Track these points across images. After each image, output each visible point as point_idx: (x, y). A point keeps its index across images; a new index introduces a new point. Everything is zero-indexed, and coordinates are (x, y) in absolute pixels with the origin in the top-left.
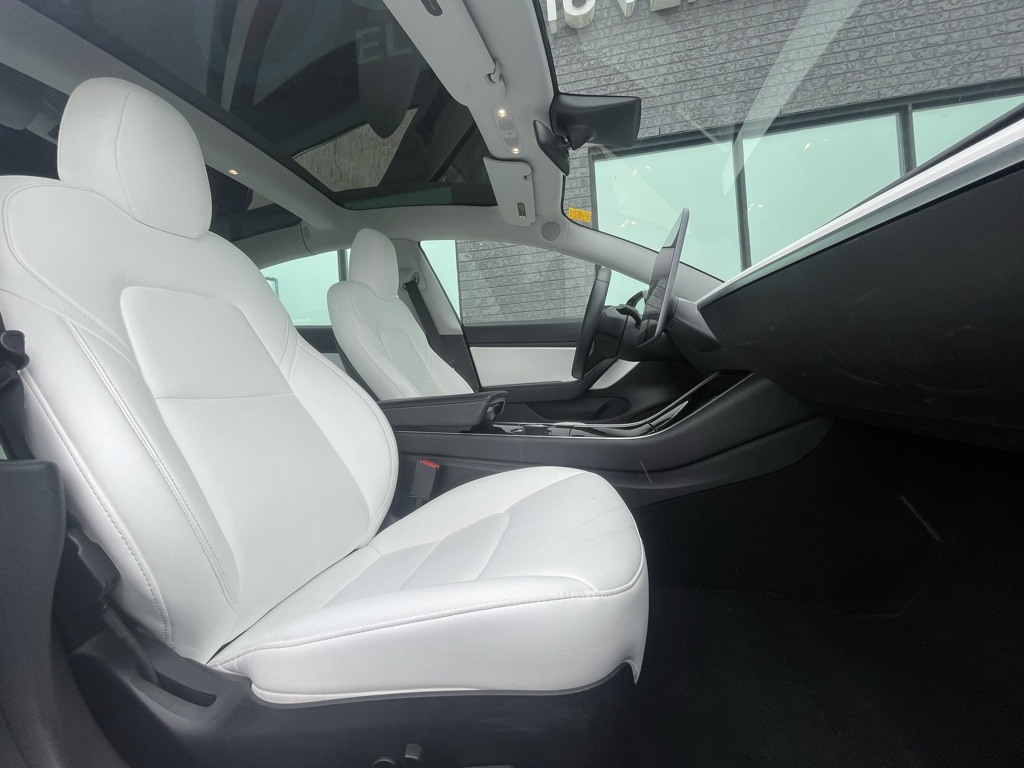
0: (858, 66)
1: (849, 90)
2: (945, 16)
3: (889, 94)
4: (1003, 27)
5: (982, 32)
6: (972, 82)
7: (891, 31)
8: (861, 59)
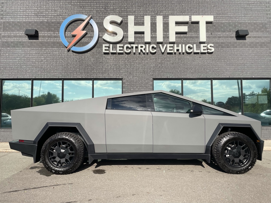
2: (218, 65)
3: (208, 77)
4: (227, 69)
5: (224, 69)
6: (222, 77)
7: (209, 66)
8: (204, 70)
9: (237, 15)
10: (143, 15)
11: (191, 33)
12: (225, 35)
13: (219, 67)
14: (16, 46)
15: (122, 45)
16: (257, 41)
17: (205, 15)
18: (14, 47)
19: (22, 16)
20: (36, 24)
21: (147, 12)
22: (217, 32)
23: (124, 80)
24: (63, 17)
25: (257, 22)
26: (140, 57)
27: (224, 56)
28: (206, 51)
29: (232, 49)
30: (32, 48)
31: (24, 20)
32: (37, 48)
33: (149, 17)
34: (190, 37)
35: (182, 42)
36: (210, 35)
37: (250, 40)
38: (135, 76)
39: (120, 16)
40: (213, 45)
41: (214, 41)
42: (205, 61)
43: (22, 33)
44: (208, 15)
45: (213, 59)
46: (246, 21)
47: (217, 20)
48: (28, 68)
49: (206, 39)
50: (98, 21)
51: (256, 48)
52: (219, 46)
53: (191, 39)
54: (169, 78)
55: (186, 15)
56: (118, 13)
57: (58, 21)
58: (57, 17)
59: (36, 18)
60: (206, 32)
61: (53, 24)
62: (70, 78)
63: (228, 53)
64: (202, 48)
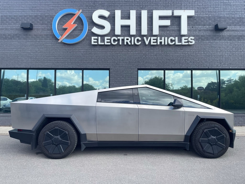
0: (184, 62)
1: (183, 66)
2: (198, 56)
3: (189, 68)
4: (206, 60)
5: (203, 60)
6: (201, 68)
7: (190, 57)
8: (185, 61)
9: (216, 10)
10: (129, 10)
11: (173, 27)
12: (205, 29)
13: (199, 58)
14: (13, 38)
15: (109, 38)
16: (235, 34)
17: (187, 9)
18: (11, 39)
19: (18, 11)
20: (31, 18)
21: (133, 6)
22: (198, 25)
23: (111, 69)
24: (55, 11)
25: (236, 16)
26: (126, 49)
27: (203, 48)
28: (187, 44)
29: (212, 41)
30: (27, 40)
31: (20, 14)
32: (32, 40)
33: (135, 11)
34: (173, 30)
35: (165, 34)
36: (191, 29)
37: (228, 33)
38: (121, 67)
39: (107, 11)
40: (193, 38)
41: (195, 34)
42: (186, 53)
43: (18, 26)
44: (190, 9)
45: (194, 51)
46: (225, 16)
47: (198, 14)
48: (24, 59)
49: (187, 32)
50: (87, 15)
51: (234, 41)
52: (199, 38)
53: (173, 32)
54: (152, 68)
55: (169, 9)
56: (106, 8)
57: (51, 15)
58: (50, 11)
59: (31, 12)
60: (188, 26)
61: (46, 18)
62: (61, 68)
63: (208, 45)
64: (183, 41)
